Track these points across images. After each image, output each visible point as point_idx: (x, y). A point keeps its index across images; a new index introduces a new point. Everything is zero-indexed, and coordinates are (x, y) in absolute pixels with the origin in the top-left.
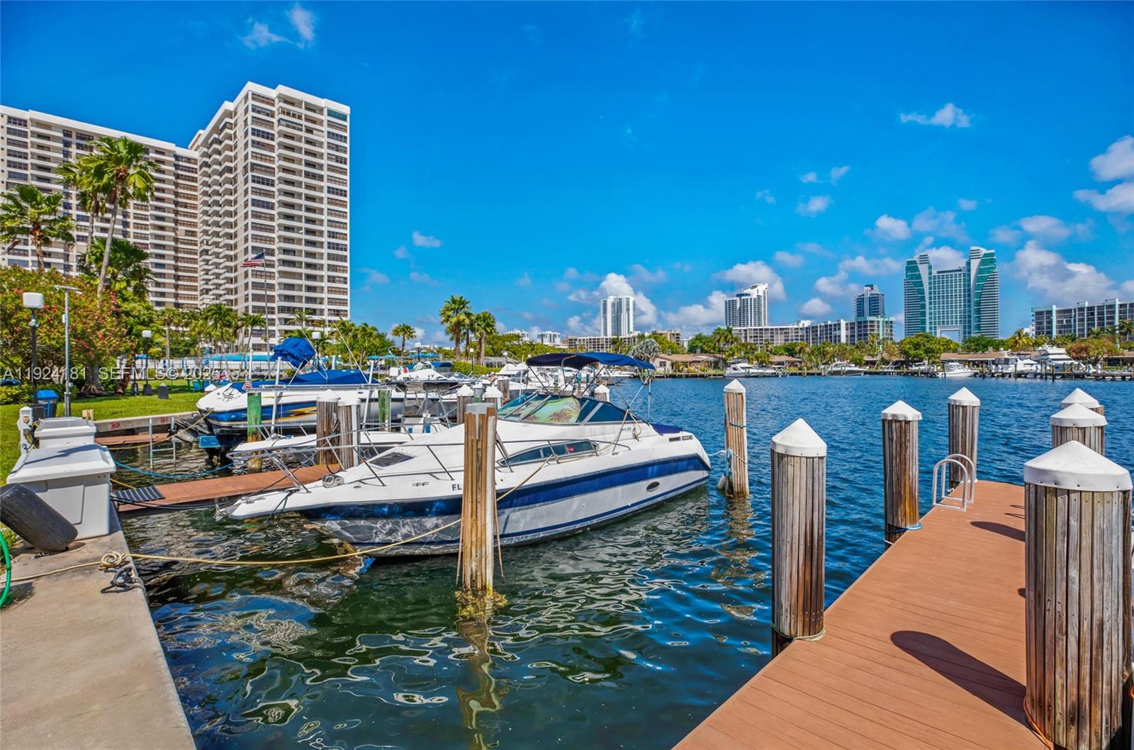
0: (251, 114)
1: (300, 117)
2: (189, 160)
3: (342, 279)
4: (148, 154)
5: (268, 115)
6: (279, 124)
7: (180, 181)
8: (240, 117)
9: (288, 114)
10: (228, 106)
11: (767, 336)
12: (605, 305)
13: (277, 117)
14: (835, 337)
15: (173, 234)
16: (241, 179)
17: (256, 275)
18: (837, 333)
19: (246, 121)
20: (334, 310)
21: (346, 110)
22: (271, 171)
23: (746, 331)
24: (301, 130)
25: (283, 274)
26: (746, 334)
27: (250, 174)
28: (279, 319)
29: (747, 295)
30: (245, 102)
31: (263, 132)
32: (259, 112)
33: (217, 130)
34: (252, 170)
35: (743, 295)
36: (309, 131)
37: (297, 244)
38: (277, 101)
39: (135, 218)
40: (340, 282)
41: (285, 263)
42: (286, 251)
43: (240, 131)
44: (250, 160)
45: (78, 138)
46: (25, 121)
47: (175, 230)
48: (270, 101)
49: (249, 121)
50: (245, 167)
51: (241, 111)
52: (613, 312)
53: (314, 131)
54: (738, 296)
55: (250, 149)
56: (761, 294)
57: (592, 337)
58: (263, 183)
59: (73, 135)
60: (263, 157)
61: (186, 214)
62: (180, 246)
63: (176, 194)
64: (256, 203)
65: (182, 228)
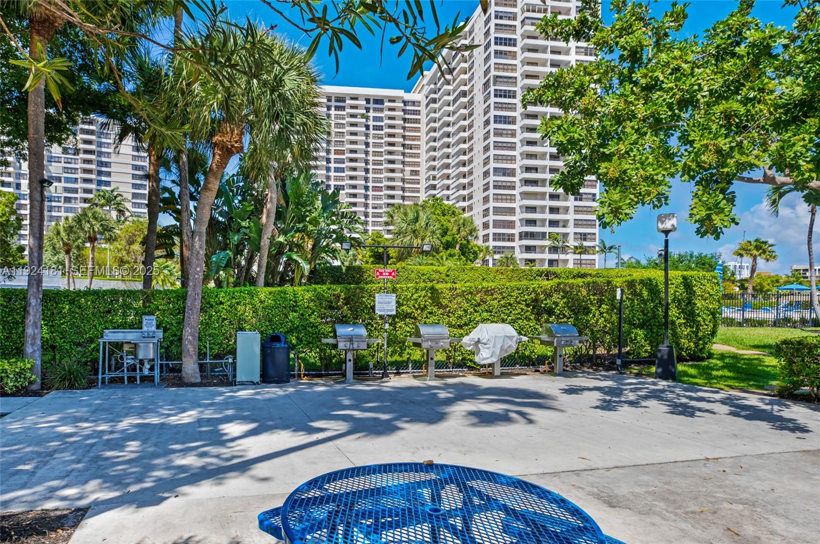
1: (544, 11)
2: (414, 103)
3: (590, 196)
4: (383, 104)
5: (509, 19)
6: (522, 25)
7: (407, 125)
9: (533, 10)
13: (520, 18)
15: (401, 175)
16: (479, 99)
17: (497, 199)
20: (580, 234)
22: (513, 81)
25: (525, 195)
27: (492, 88)
28: (520, 246)
31: (506, 39)
32: (501, 18)
34: (494, 84)
37: (541, 159)
39: (373, 164)
40: (587, 199)
41: (527, 182)
42: (528, 169)
44: (493, 73)
45: (336, 101)
47: (402, 171)
49: (492, 30)
50: (488, 82)
55: (493, 61)
58: (505, 97)
59: (333, 99)
60: (505, 67)
61: (412, 155)
62: (407, 186)
63: (404, 137)
64: (498, 119)
65: (408, 169)
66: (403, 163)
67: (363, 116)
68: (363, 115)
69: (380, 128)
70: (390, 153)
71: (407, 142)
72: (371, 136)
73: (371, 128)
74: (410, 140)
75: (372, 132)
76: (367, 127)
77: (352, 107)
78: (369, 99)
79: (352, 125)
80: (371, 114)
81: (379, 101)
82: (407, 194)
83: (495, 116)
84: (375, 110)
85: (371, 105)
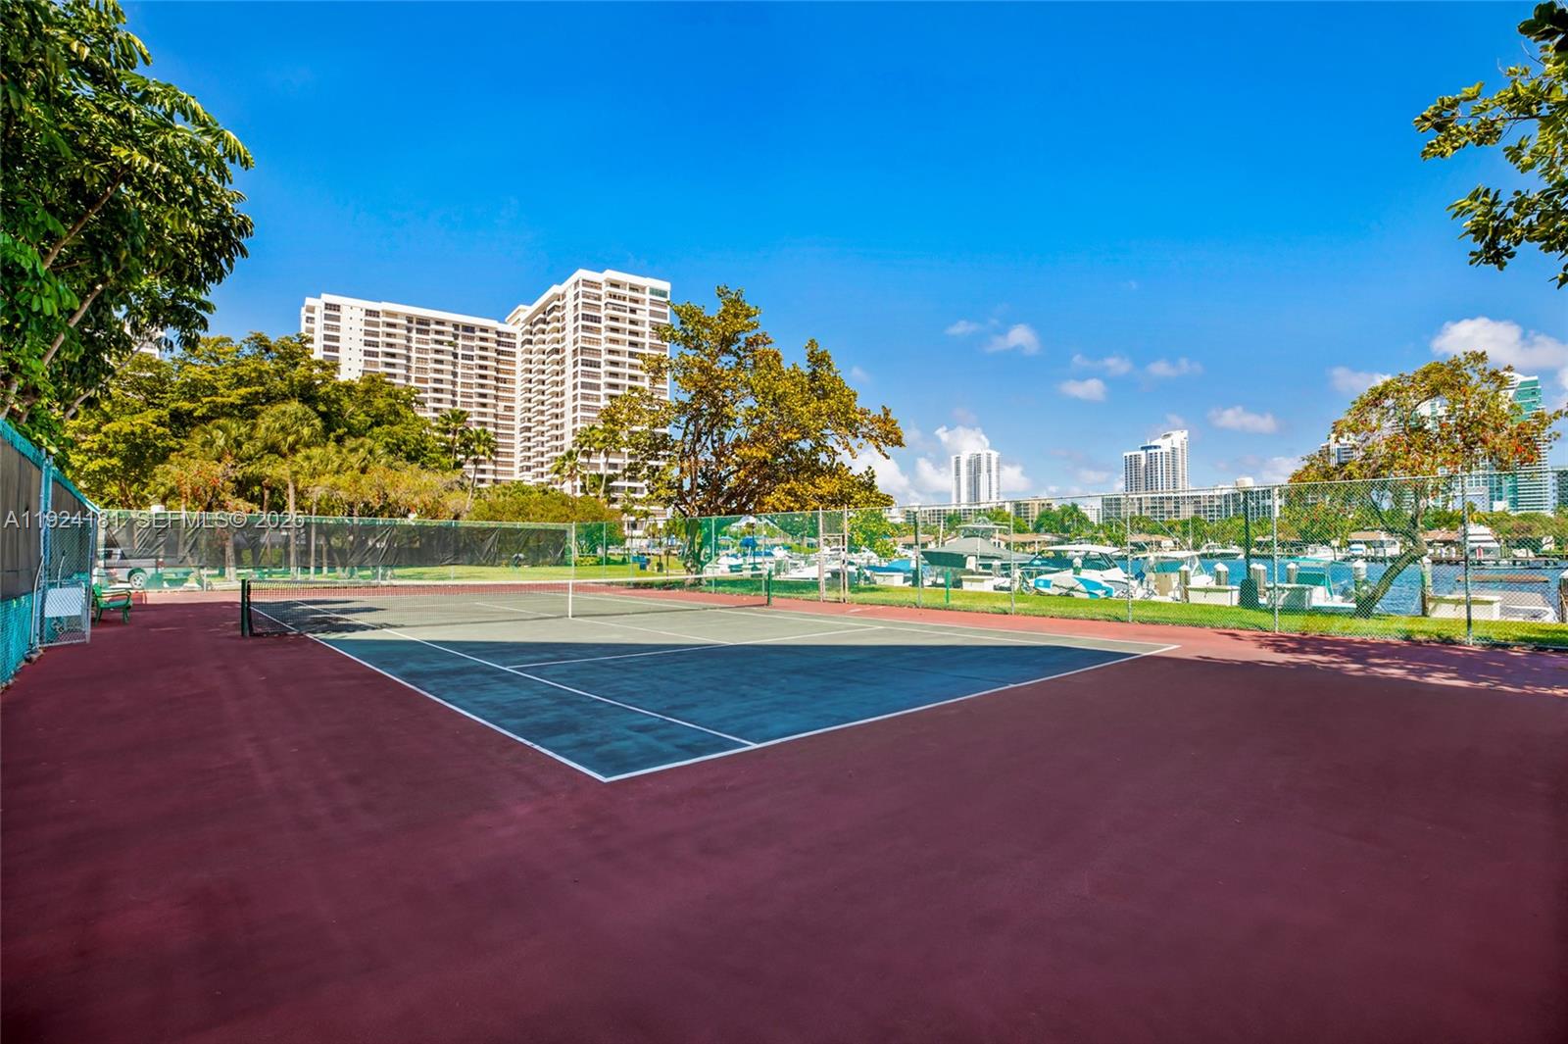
0: (581, 300)
1: (624, 299)
2: (508, 335)
4: (474, 332)
5: (596, 299)
6: (606, 308)
7: (501, 357)
8: (570, 303)
9: (615, 297)
10: (556, 289)
11: (1170, 506)
12: (958, 462)
13: (604, 301)
14: (1264, 508)
15: (494, 411)
16: (569, 361)
18: (1268, 502)
19: (576, 306)
21: (665, 286)
22: (598, 353)
23: (1140, 499)
24: (625, 311)
26: (1140, 504)
27: (579, 358)
29: (1155, 447)
30: (575, 288)
31: (591, 316)
32: (588, 297)
33: (542, 310)
34: (582, 354)
35: (1150, 447)
36: (633, 311)
38: (604, 285)
39: (462, 396)
43: (570, 315)
44: (580, 345)
45: (418, 323)
46: (378, 313)
47: (495, 406)
48: (596, 285)
49: (580, 306)
50: (575, 351)
51: (570, 294)
52: (970, 473)
53: (638, 311)
54: (1143, 448)
55: (580, 333)
56: (1177, 445)
57: (936, 508)
58: (591, 366)
59: (415, 321)
60: (590, 340)
61: (505, 390)
62: (500, 422)
63: (497, 370)
64: (584, 385)
65: (502, 404)
66: (496, 398)
67: (450, 344)
68: (451, 342)
69: (471, 358)
70: (482, 386)
71: (500, 376)
72: (460, 366)
73: (460, 356)
74: (504, 373)
75: (460, 361)
76: (455, 356)
77: (438, 332)
78: (458, 326)
79: (437, 351)
80: (460, 342)
81: (469, 329)
82: (500, 431)
83: (582, 383)
84: (464, 337)
85: (460, 332)
